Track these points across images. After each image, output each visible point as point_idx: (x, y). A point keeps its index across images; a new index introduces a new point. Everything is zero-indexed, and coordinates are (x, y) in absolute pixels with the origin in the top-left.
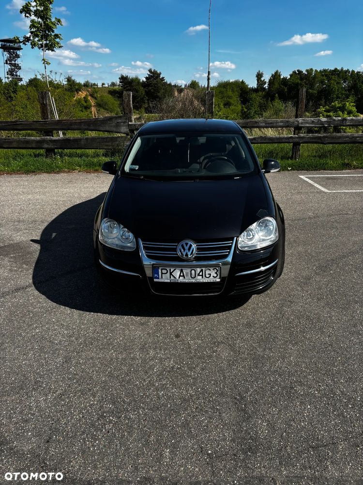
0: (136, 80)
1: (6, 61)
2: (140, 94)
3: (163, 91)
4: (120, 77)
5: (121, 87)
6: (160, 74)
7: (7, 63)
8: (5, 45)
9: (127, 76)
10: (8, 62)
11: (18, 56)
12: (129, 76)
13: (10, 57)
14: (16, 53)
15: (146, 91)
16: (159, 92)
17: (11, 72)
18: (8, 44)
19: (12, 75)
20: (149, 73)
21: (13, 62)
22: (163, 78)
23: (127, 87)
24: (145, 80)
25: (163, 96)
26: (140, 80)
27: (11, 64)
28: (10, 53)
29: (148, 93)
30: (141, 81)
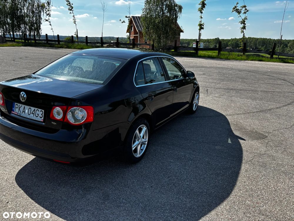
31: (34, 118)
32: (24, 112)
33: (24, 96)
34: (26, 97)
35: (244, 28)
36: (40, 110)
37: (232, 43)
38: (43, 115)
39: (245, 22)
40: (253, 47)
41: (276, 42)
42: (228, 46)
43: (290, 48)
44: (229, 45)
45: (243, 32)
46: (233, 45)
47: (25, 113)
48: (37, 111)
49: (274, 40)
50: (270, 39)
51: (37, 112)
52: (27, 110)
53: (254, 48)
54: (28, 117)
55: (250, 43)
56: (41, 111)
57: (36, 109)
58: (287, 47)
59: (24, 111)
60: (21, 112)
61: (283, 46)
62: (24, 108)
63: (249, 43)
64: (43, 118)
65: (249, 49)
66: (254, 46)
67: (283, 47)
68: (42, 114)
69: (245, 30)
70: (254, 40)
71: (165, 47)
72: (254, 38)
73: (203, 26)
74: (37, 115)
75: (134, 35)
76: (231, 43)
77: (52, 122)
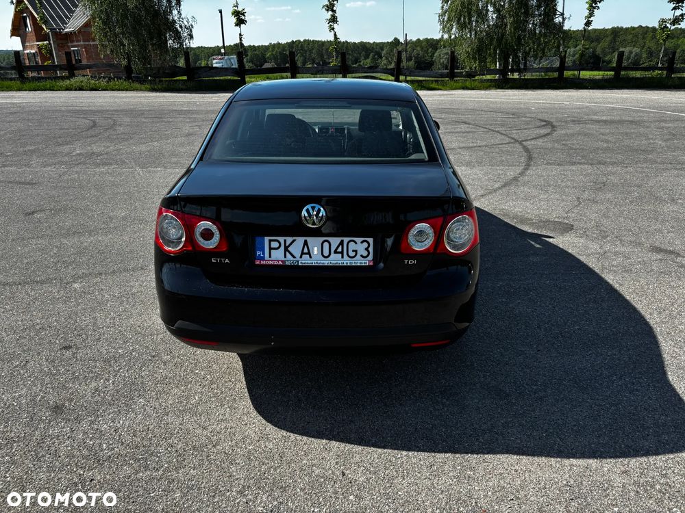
31: (346, 262)
32: (309, 253)
33: (320, 215)
34: (324, 214)
35: (334, 20)
36: (359, 240)
37: (274, 53)
38: (371, 249)
39: (333, 5)
40: (317, 61)
41: (359, 48)
42: (266, 62)
43: (387, 58)
44: (268, 58)
45: (333, 29)
46: (275, 59)
47: (310, 257)
48: (351, 244)
49: (355, 43)
50: (346, 42)
51: (352, 246)
52: (316, 249)
53: (321, 63)
54: (326, 262)
55: (311, 51)
56: (362, 242)
57: (346, 240)
58: (381, 57)
59: (306, 251)
60: (294, 257)
61: (374, 56)
62: (306, 243)
63: (308, 53)
64: (371, 257)
65: (310, 66)
66: (319, 59)
67: (374, 59)
68: (367, 249)
69: (336, 26)
70: (316, 46)
71: (161, 71)
72: (316, 41)
73: (243, 17)
74: (352, 254)
75: (37, 41)
76: (272, 54)
77: (406, 261)
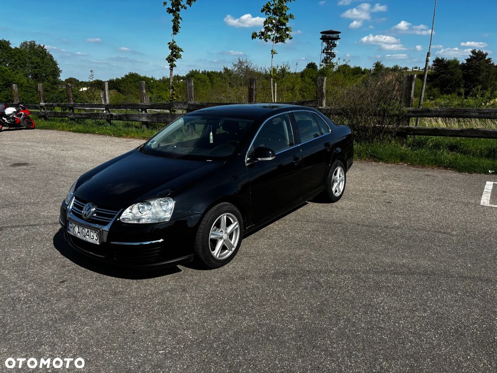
0: (454, 63)
1: (324, 50)
2: (456, 78)
3: (485, 73)
4: (435, 60)
5: (435, 70)
6: (486, 54)
7: (323, 52)
8: (325, 36)
9: (443, 59)
10: (325, 51)
11: (335, 45)
12: (445, 59)
13: (328, 47)
14: (334, 43)
15: (463, 74)
16: (480, 75)
17: (325, 60)
18: (328, 35)
19: (326, 62)
20: (471, 55)
21: (329, 51)
22: (489, 59)
23: (441, 70)
24: (465, 62)
25: (484, 79)
26: (458, 62)
27: (327, 53)
28: (328, 43)
29: (465, 77)
30: (461, 63)
